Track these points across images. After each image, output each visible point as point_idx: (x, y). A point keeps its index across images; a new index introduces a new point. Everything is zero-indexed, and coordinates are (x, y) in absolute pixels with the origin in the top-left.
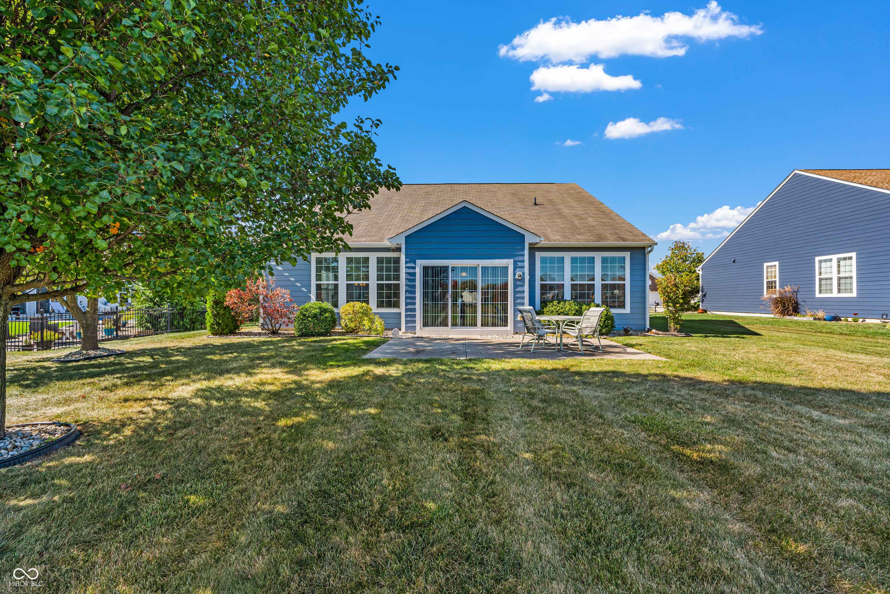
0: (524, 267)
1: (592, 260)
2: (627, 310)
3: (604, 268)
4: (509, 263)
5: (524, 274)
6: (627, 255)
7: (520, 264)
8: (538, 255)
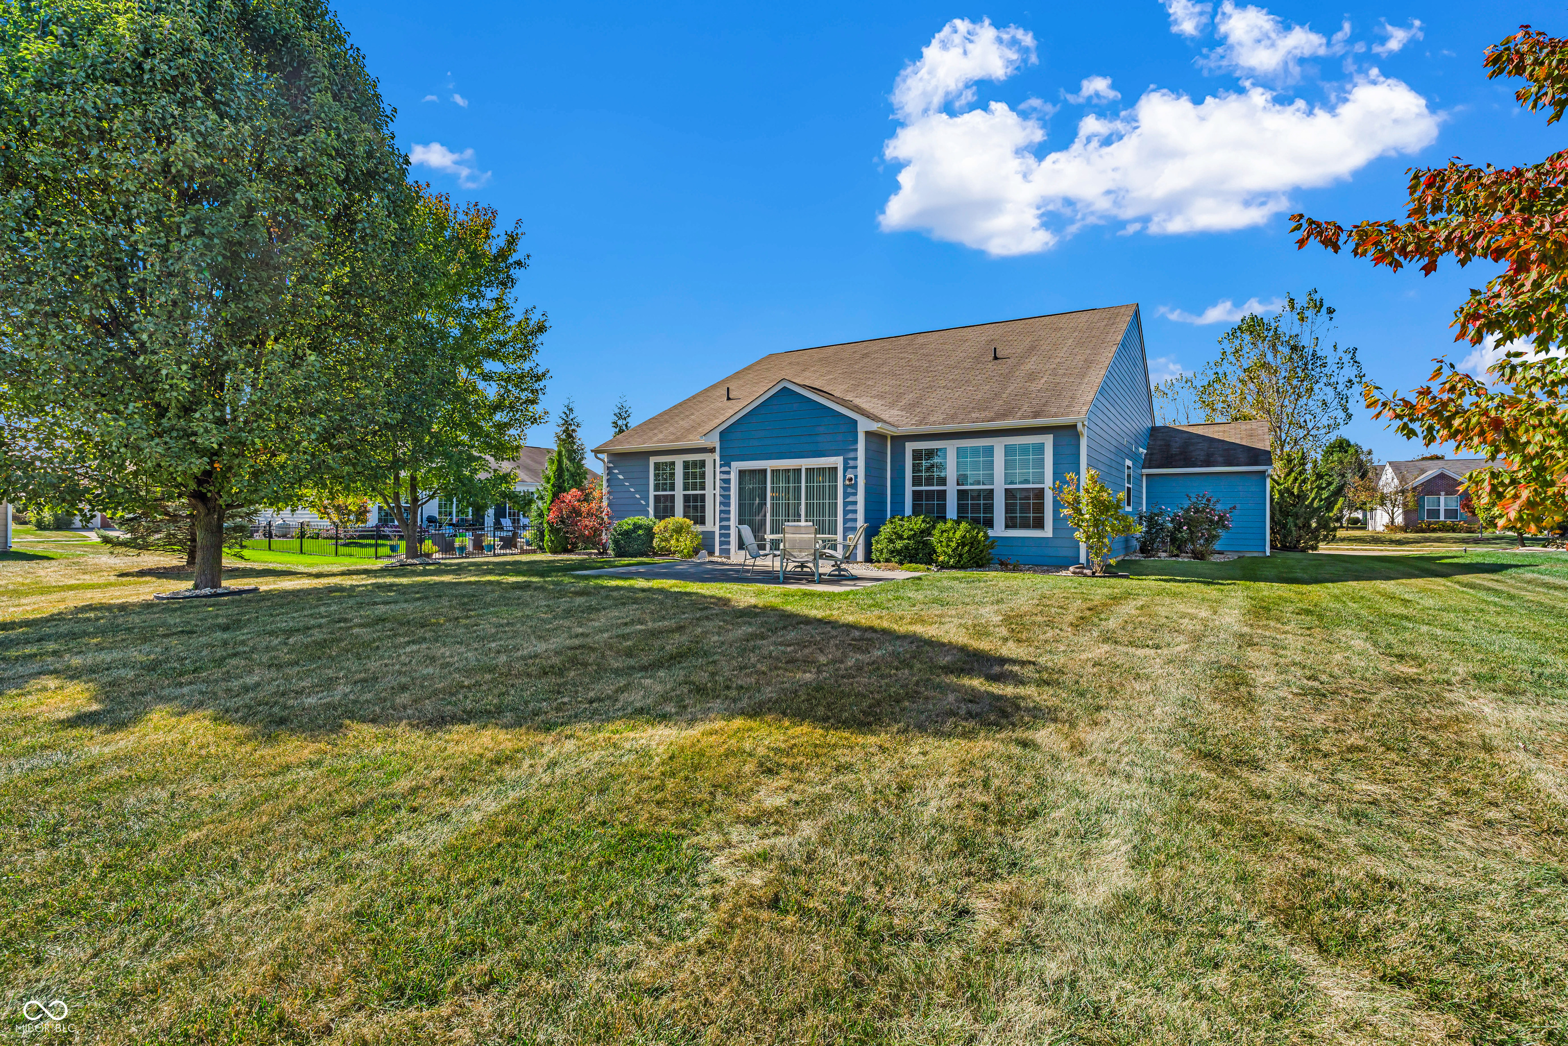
0: (856, 467)
1: (990, 451)
2: (1048, 532)
3: (1008, 465)
4: (837, 461)
5: (856, 477)
6: (1048, 441)
7: (851, 463)
8: (910, 447)
